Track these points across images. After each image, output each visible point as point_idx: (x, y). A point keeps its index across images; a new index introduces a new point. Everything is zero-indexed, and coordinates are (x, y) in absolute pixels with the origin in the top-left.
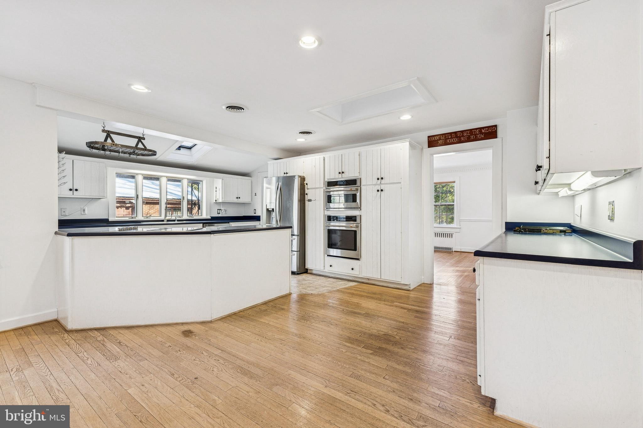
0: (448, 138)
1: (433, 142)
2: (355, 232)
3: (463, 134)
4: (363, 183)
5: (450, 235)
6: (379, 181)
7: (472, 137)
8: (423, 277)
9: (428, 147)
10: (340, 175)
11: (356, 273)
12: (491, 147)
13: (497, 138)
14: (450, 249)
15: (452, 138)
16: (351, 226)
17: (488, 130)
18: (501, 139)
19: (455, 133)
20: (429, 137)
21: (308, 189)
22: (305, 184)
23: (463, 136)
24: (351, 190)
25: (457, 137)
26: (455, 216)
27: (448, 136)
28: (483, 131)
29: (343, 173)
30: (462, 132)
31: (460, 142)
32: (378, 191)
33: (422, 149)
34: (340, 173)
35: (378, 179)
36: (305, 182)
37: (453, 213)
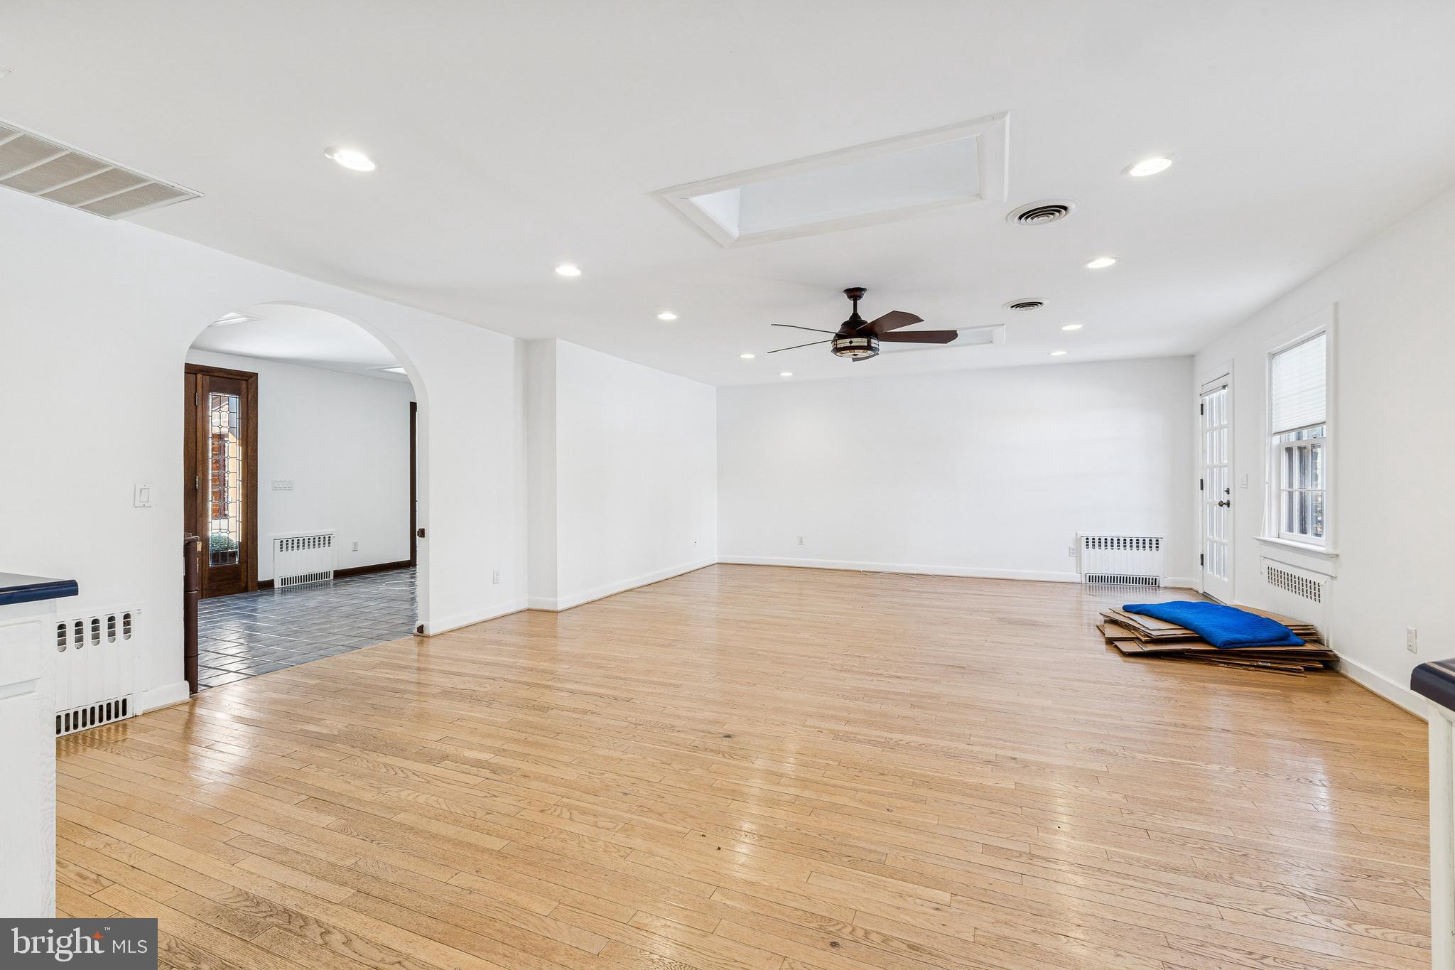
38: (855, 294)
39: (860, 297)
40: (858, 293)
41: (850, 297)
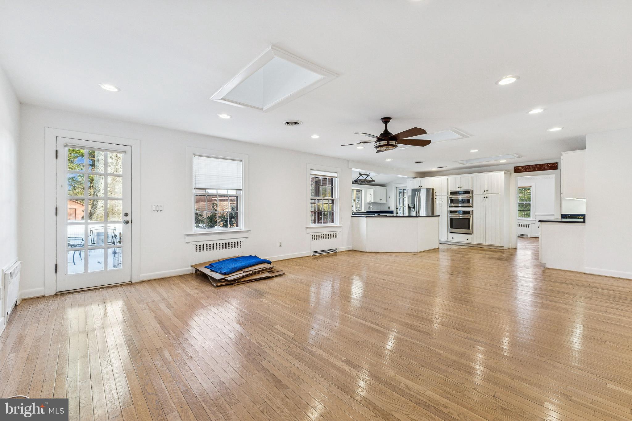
0: (527, 168)
1: (518, 170)
2: (469, 219)
3: (537, 166)
4: (474, 193)
5: (528, 226)
6: (485, 192)
7: (542, 168)
8: (511, 245)
9: (515, 173)
10: (459, 188)
11: (470, 241)
12: (553, 174)
13: (557, 169)
14: (527, 235)
15: (530, 168)
16: (466, 216)
17: (552, 165)
18: (560, 170)
19: (532, 166)
20: (515, 167)
21: (436, 195)
22: (435, 193)
23: (537, 167)
24: (467, 197)
25: (533, 168)
26: (532, 212)
27: (527, 167)
28: (549, 165)
29: (461, 187)
30: (536, 165)
31: (535, 170)
32: (484, 197)
33: (511, 174)
34: (459, 187)
35: (484, 191)
36: (435, 192)
37: (530, 210)
38: (386, 120)
39: (389, 122)
40: (388, 120)
41: (384, 122)
